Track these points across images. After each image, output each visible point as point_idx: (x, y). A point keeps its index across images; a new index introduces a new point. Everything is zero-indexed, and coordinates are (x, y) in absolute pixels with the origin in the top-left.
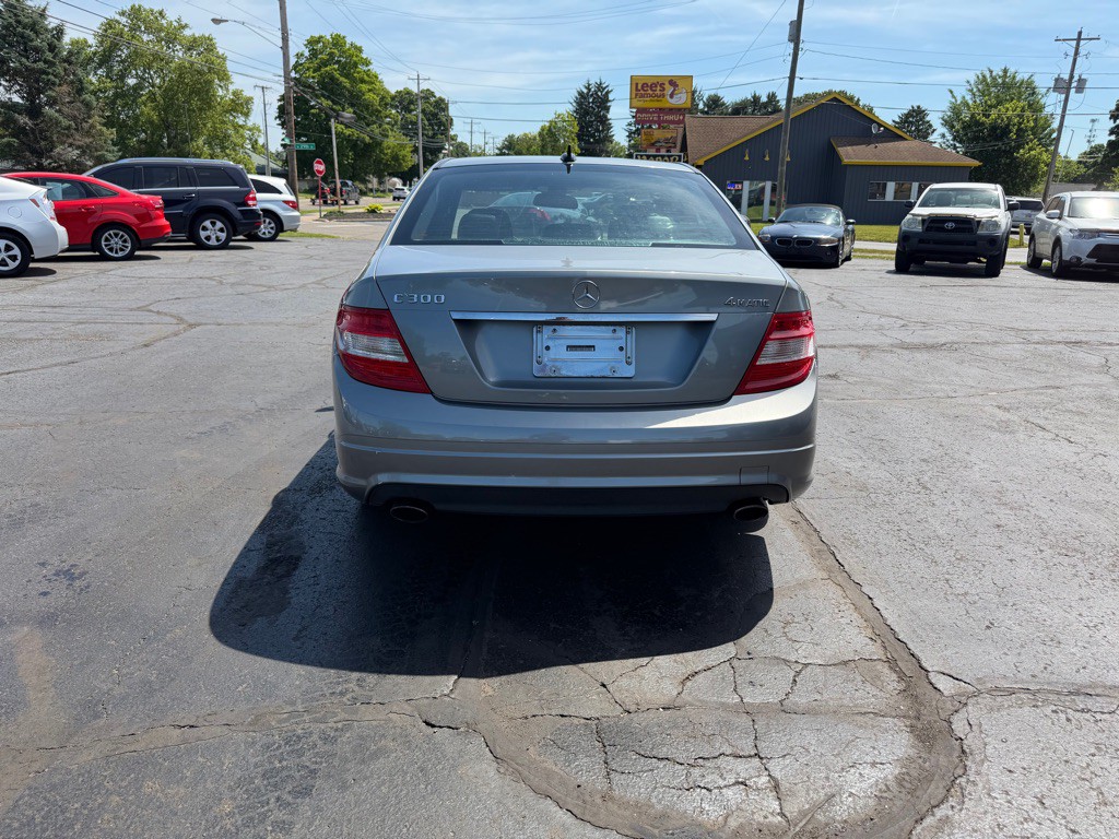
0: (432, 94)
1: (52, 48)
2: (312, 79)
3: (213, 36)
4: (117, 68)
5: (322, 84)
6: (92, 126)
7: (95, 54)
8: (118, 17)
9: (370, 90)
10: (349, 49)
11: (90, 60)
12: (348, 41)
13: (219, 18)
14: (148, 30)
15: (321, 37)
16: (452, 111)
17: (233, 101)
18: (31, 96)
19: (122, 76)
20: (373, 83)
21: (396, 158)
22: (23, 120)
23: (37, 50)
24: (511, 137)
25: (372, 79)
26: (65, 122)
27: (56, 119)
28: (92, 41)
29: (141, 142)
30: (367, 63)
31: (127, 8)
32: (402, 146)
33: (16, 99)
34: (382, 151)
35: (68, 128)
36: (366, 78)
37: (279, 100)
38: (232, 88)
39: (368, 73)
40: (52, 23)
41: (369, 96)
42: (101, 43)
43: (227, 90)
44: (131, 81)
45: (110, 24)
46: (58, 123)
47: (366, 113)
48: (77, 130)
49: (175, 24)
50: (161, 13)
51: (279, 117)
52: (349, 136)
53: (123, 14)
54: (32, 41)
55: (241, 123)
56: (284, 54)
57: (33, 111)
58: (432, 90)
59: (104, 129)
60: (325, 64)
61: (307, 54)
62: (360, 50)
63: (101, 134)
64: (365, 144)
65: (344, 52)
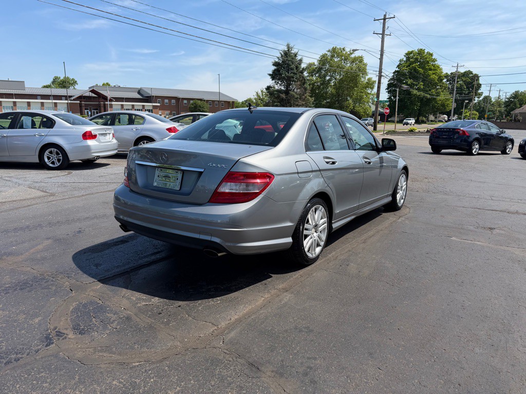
0: (471, 73)
1: (297, 67)
2: (406, 70)
3: (363, 56)
4: (323, 72)
5: (410, 73)
6: (306, 97)
7: (316, 68)
8: (327, 53)
9: (433, 74)
10: (426, 55)
11: (314, 70)
12: (426, 51)
13: (355, 49)
14: (338, 56)
15: (413, 51)
16: (481, 81)
17: (367, 83)
18: (287, 86)
19: (325, 76)
20: (436, 70)
21: (443, 105)
22: (283, 96)
23: (292, 69)
24: (517, 92)
25: (436, 68)
26: (296, 96)
27: (294, 95)
28: (316, 63)
29: (328, 102)
30: (434, 60)
31: (331, 48)
32: (448, 100)
33: (283, 88)
34: (436, 102)
35: (297, 98)
36: (432, 68)
37: (389, 81)
38: (367, 77)
39: (434, 66)
40: (299, 58)
41: (433, 76)
42: (319, 63)
43: (365, 78)
44: (328, 78)
45: (323, 56)
46: (294, 96)
47: (430, 84)
48: (300, 99)
49: (349, 53)
50: (343, 49)
51: (387, 89)
52: (419, 95)
53: (329, 51)
54: (290, 66)
55: (369, 92)
56: (380, 62)
57: (287, 92)
58: (471, 70)
59: (310, 98)
60: (412, 63)
61: (405, 59)
62: (432, 55)
63: (308, 100)
64: (427, 99)
65: (423, 57)
